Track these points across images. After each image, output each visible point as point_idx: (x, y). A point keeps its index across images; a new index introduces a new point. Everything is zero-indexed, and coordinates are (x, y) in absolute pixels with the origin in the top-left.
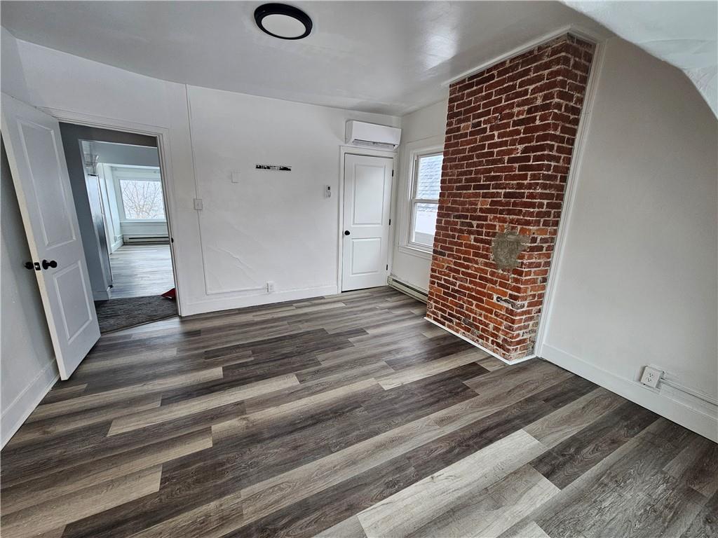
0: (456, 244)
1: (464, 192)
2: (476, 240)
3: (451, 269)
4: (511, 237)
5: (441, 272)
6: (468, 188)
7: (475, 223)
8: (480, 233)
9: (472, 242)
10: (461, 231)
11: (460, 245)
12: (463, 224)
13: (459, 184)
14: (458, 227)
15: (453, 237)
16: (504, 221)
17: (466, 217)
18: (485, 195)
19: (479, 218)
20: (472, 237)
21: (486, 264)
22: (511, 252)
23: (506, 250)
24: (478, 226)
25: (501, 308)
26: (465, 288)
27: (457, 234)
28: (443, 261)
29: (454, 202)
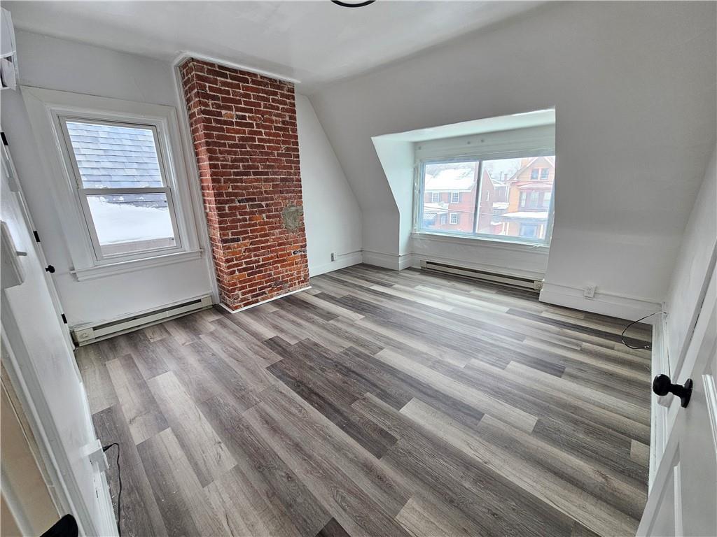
0: (250, 225)
1: (245, 177)
2: (268, 217)
3: (250, 250)
4: (293, 209)
5: (240, 257)
6: (247, 174)
7: (264, 204)
8: (269, 211)
9: (266, 220)
10: (252, 213)
11: (255, 225)
12: (252, 206)
13: (236, 170)
14: (248, 210)
15: (245, 220)
16: (286, 199)
17: (254, 200)
18: (266, 181)
19: (266, 199)
20: (264, 215)
21: (280, 233)
22: (295, 219)
23: (291, 218)
24: (267, 205)
25: (298, 257)
26: (269, 259)
27: (248, 217)
28: (239, 246)
29: (237, 187)
